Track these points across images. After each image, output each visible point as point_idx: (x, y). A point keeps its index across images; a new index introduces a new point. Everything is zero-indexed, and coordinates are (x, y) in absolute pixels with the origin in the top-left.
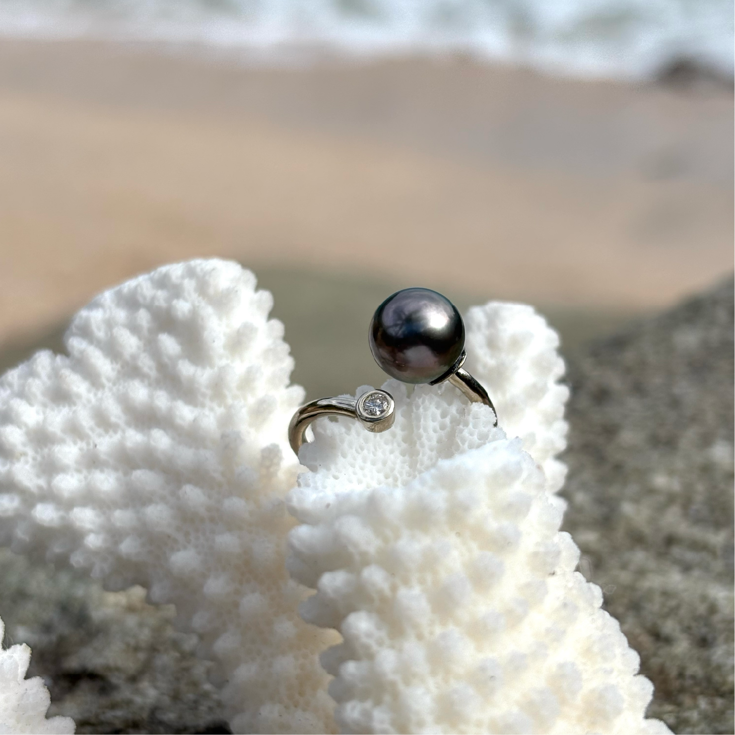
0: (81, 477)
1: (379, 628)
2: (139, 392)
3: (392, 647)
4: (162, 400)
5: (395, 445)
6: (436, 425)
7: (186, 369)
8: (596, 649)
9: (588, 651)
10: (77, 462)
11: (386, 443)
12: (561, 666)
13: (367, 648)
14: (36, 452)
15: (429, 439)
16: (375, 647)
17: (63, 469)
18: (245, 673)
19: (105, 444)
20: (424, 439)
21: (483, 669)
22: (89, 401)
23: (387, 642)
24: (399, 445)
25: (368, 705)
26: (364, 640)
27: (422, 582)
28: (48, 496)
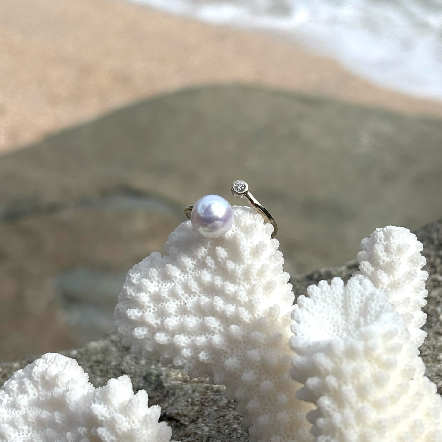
0: (178, 319)
1: (333, 403)
2: (207, 277)
3: (339, 412)
4: (218, 281)
5: (338, 310)
6: (359, 300)
7: (231, 265)
8: (432, 413)
9: (428, 415)
10: (176, 312)
11: (334, 309)
12: (415, 421)
13: (328, 412)
14: (155, 306)
15: (355, 308)
16: (331, 412)
17: (169, 315)
18: (263, 420)
19: (190, 302)
20: (352, 308)
21: (380, 422)
22: (181, 280)
23: (337, 409)
24: (340, 310)
25: (329, 437)
26: (327, 409)
27: (352, 383)
28: (162, 328)
